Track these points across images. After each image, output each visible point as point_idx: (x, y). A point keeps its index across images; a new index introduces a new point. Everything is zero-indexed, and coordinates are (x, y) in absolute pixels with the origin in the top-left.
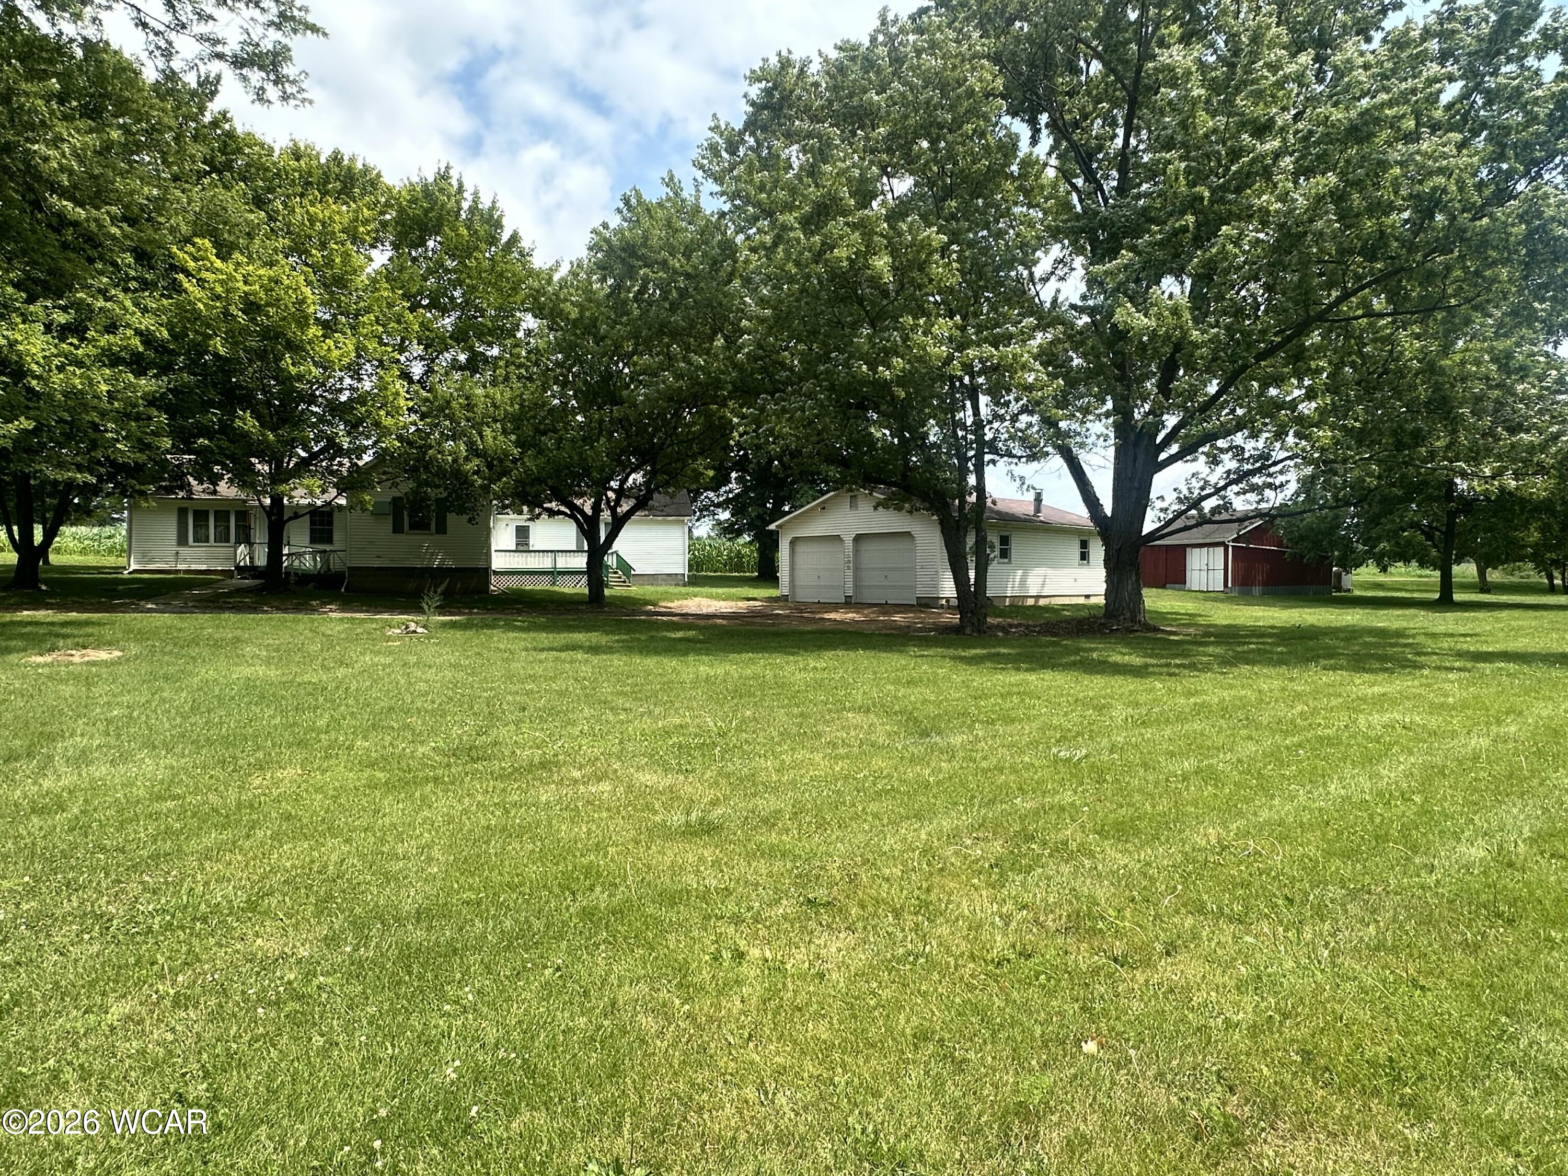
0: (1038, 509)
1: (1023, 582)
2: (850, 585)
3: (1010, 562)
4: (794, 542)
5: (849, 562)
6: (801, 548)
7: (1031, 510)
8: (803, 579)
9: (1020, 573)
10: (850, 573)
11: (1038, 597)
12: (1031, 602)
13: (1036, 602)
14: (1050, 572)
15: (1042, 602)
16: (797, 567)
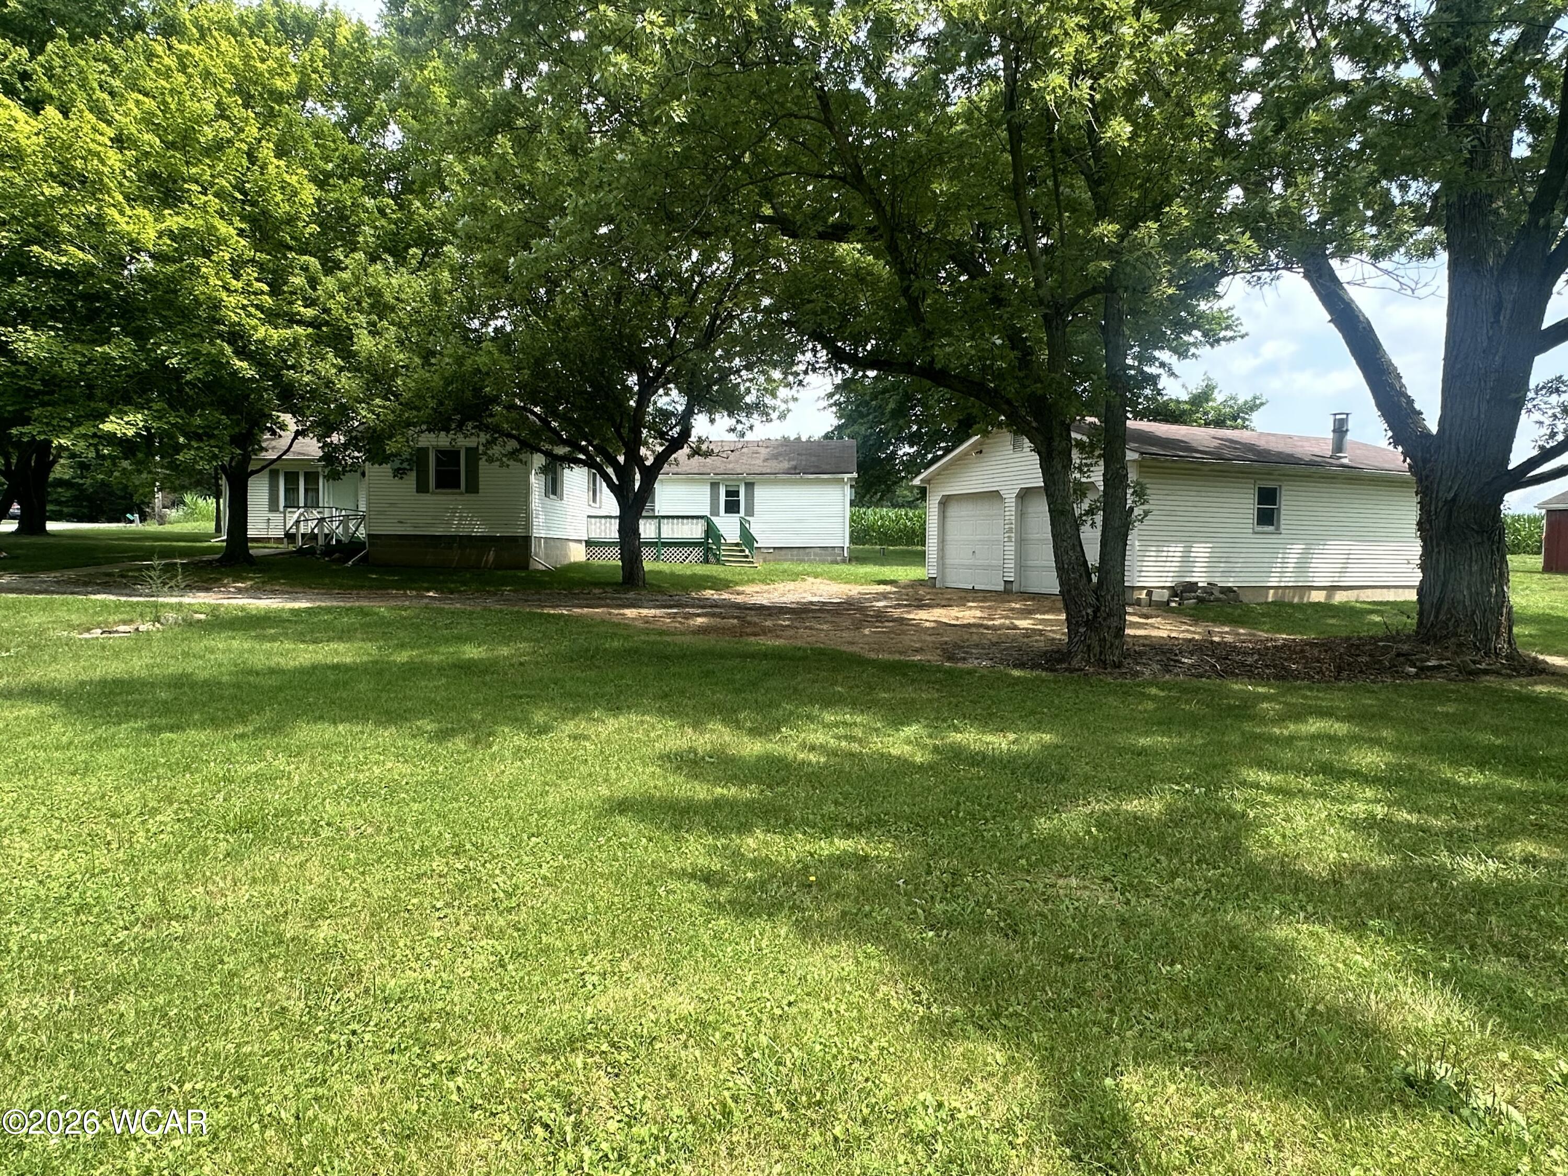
0: (1339, 446)
1: (1302, 566)
2: (1011, 565)
3: (1278, 531)
4: (945, 502)
5: (1010, 530)
6: (954, 511)
7: (1326, 449)
8: (958, 555)
9: (1298, 548)
10: (1011, 547)
11: (1332, 589)
12: (1318, 597)
13: (1329, 597)
14: (1357, 548)
15: (1340, 597)
16: (948, 538)
